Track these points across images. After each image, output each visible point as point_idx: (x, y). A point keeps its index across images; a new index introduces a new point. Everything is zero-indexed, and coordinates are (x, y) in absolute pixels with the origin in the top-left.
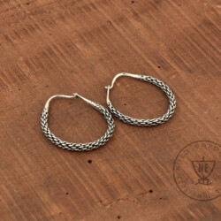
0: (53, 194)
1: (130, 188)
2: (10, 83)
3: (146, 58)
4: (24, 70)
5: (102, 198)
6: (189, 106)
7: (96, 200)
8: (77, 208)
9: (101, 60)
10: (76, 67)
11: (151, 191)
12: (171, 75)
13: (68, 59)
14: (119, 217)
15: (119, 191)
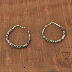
0: (10, 54)
1: (33, 60)
2: (18, 16)
3: (65, 20)
4: (25, 13)
5: (23, 60)
6: (69, 40)
7: (21, 60)
8: (14, 60)
9: (50, 16)
10: (41, 16)
11: (39, 63)
12: (70, 28)
13: (40, 13)
14: (24, 68)
15: (29, 59)
